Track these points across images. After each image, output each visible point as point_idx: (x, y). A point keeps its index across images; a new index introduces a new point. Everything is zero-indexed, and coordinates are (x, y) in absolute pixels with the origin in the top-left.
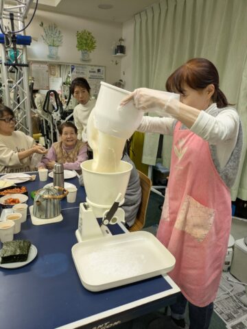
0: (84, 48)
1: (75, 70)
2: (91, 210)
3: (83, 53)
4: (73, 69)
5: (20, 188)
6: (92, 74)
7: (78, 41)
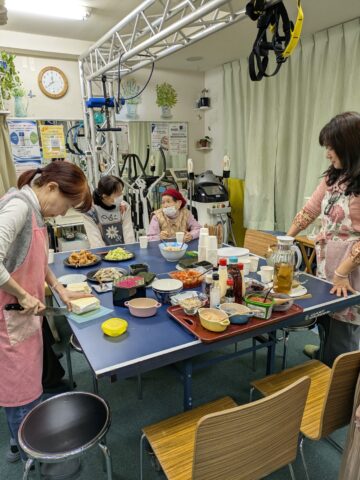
0: (165, 103)
1: (155, 129)
3: (163, 110)
6: (174, 132)
7: (158, 96)
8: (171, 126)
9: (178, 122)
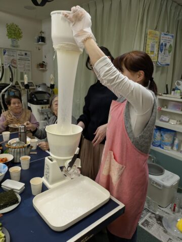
0: (13, 36)
1: (6, 53)
2: (56, 162)
3: (12, 41)
6: (21, 57)
7: (8, 31)
8: (19, 52)
9: (24, 51)
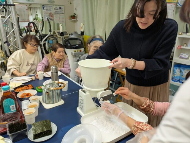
1: (45, 8)
2: (89, 93)
4: (43, 8)
5: (27, 86)
6: (56, 10)
8: (54, 7)
9: (59, 5)
